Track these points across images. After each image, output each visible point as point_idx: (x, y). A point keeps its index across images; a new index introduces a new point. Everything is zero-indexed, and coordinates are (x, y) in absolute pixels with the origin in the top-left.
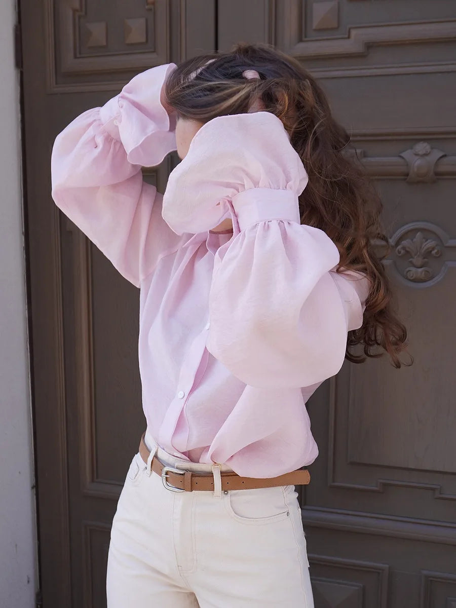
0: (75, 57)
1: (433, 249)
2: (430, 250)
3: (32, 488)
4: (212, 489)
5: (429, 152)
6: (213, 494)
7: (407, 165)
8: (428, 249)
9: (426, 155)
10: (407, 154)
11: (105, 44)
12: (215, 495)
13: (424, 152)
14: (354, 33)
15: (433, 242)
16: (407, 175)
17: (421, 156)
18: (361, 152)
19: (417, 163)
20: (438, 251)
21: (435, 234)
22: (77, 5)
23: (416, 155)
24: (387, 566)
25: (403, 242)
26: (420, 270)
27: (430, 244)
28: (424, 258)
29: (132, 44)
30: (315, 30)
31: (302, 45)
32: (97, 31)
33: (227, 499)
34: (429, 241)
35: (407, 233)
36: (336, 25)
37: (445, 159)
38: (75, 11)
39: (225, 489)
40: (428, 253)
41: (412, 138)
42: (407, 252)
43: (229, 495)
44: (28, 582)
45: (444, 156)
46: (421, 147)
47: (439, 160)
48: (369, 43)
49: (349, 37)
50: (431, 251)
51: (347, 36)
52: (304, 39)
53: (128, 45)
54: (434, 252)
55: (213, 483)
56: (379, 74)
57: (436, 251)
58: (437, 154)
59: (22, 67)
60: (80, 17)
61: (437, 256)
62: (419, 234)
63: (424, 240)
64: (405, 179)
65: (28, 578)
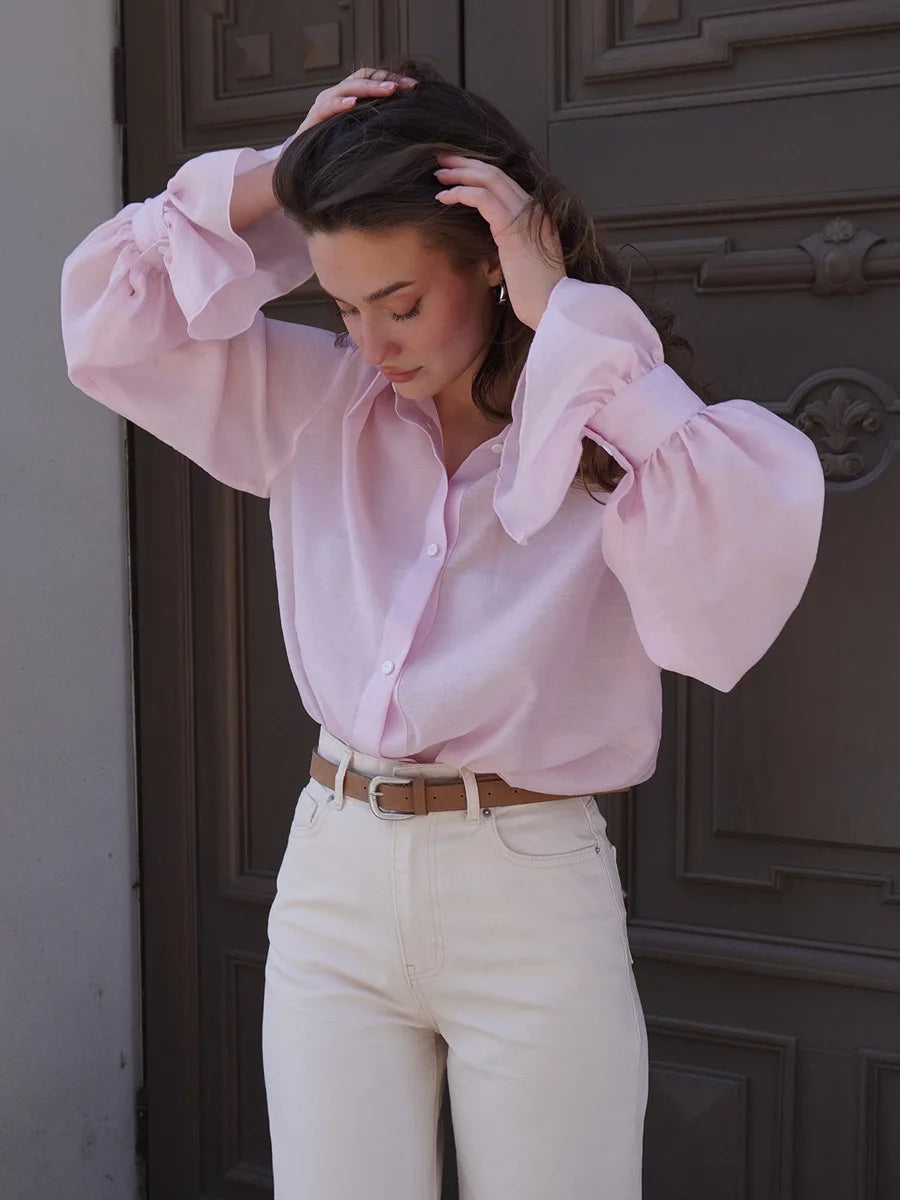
0: (217, 98)
1: (866, 417)
2: (860, 419)
3: (134, 887)
4: (462, 806)
5: (850, 236)
6: (465, 818)
7: (812, 262)
8: (856, 416)
9: (846, 241)
10: (812, 243)
11: (267, 71)
12: (468, 818)
13: (842, 236)
14: (707, 26)
15: (865, 404)
16: (813, 280)
17: (837, 244)
18: (726, 243)
19: (832, 255)
20: (875, 421)
21: (868, 388)
22: (220, 8)
23: (830, 242)
24: (793, 1039)
25: (808, 406)
26: (841, 458)
27: (859, 407)
28: (849, 436)
29: (315, 70)
30: (640, 26)
31: (614, 54)
32: (255, 50)
33: (490, 823)
34: (857, 402)
35: (815, 388)
36: (675, 15)
37: (882, 249)
38: (216, 17)
39: (486, 807)
40: (856, 426)
41: (820, 212)
42: (816, 424)
43: (493, 816)
44: (123, 1065)
45: (882, 242)
46: (837, 228)
47: (870, 248)
48: (736, 43)
49: (699, 35)
50: (862, 421)
51: (696, 33)
52: (619, 43)
53: (308, 71)
54: (866, 423)
55: (464, 797)
56: (756, 98)
57: (870, 420)
58: (866, 239)
59: (126, 122)
60: (225, 27)
61: (873, 430)
62: (837, 389)
63: (847, 401)
64: (810, 289)
65: (122, 1057)
